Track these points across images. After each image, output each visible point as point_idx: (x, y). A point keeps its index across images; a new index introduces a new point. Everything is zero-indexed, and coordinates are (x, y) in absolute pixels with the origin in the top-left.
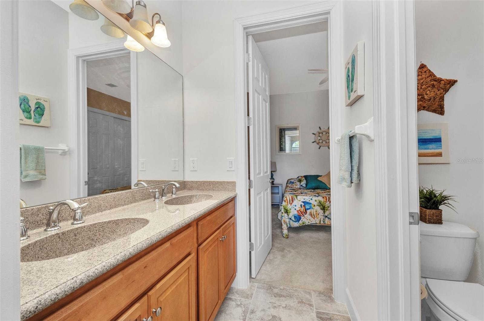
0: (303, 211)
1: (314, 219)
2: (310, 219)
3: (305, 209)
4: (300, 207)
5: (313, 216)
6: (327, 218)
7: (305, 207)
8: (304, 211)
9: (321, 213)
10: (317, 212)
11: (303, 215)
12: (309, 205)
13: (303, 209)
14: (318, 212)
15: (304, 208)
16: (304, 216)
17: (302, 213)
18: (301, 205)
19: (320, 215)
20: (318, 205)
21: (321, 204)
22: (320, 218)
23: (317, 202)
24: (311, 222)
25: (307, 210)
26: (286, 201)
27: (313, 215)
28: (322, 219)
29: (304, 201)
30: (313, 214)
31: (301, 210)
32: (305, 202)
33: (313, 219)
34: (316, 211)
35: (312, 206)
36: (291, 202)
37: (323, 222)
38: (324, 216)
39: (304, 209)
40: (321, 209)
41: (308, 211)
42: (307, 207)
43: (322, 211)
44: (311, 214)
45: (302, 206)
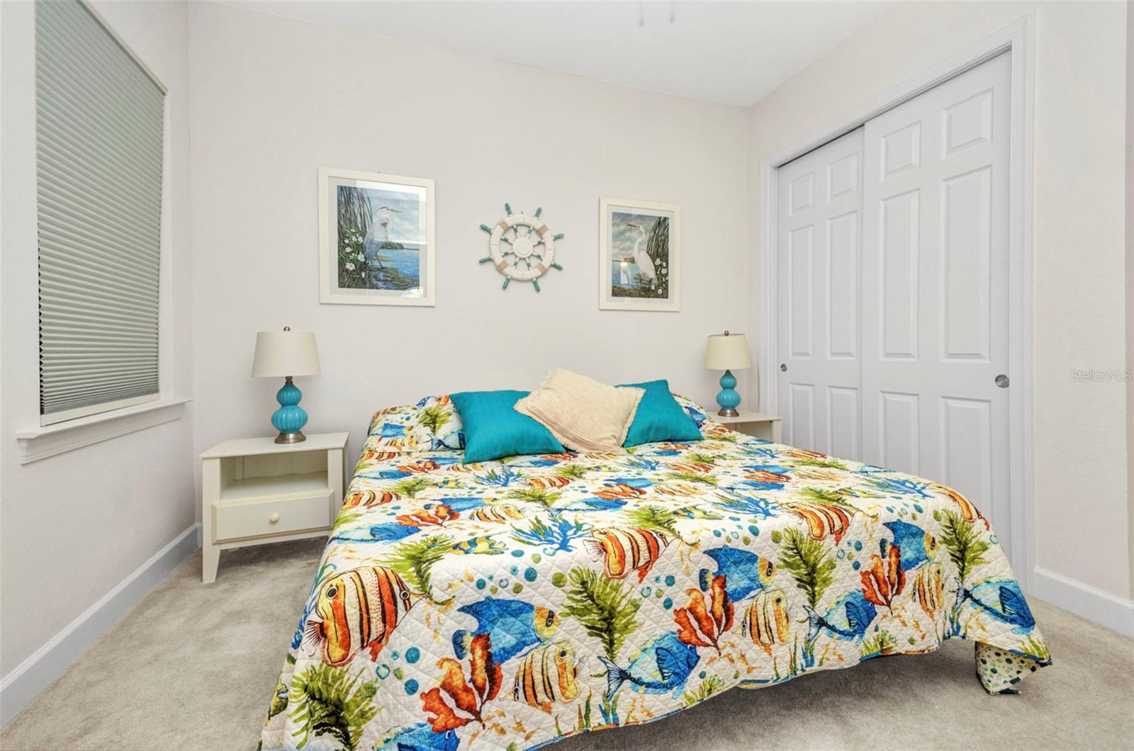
0: (473, 681)
1: (545, 714)
2: (519, 724)
3: (489, 658)
4: (450, 652)
5: (542, 697)
6: (627, 683)
7: (486, 647)
8: (482, 676)
9: (593, 659)
10: (568, 658)
11: (470, 708)
12: (517, 624)
13: (473, 664)
14: (574, 654)
15: (479, 652)
16: (478, 715)
17: (466, 698)
18: (457, 639)
19: (584, 672)
20: (573, 611)
21: (590, 597)
22: (585, 695)
23: (568, 588)
24: (527, 738)
25: (502, 661)
26: (331, 632)
27: (539, 688)
28: (597, 700)
29: (480, 596)
30: (538, 678)
31: (457, 682)
32: (489, 601)
33: (539, 713)
34: (563, 654)
35: (538, 622)
36: (377, 627)
37: (605, 713)
38: (609, 672)
39: (480, 663)
40: (593, 630)
41: (510, 670)
42: (502, 638)
43: (599, 645)
44: (527, 689)
45: (468, 640)
